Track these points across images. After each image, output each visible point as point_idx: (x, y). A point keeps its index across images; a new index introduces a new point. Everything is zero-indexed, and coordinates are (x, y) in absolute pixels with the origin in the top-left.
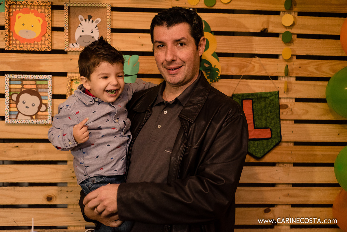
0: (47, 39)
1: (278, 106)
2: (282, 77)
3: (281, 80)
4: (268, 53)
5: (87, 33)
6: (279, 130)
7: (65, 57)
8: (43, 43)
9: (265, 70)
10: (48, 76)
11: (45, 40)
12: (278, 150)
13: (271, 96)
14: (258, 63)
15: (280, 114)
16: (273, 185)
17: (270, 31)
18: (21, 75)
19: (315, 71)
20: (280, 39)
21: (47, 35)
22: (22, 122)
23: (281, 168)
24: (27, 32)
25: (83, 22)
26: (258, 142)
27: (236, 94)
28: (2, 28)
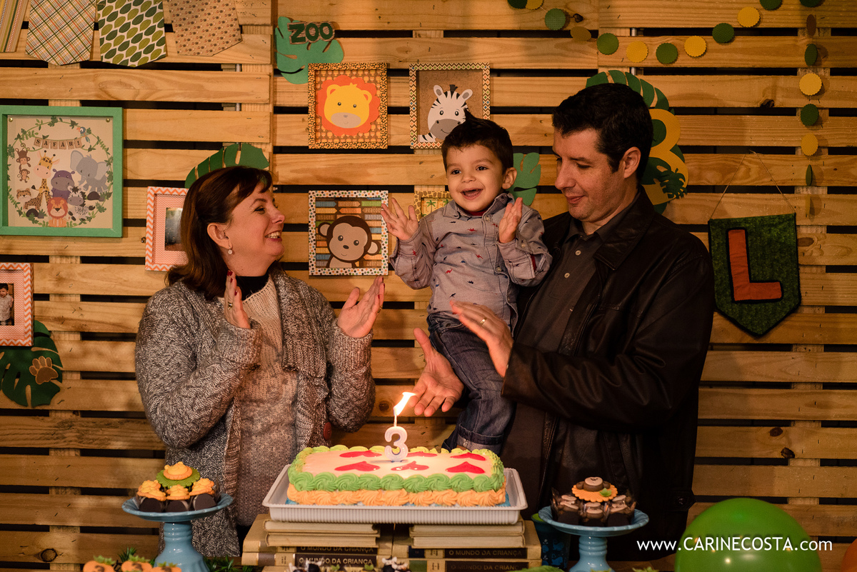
0: (379, 128)
1: (795, 241)
2: (803, 187)
3: (800, 193)
4: (775, 144)
5: (449, 115)
6: (797, 284)
7: (410, 159)
8: (373, 135)
9: (771, 175)
10: (382, 192)
11: (377, 130)
12: (795, 320)
13: (780, 223)
14: (756, 163)
15: (797, 256)
16: (787, 385)
17: (777, 104)
18: (336, 191)
20: (797, 118)
21: (379, 121)
22: (337, 272)
23: (802, 354)
24: (345, 116)
25: (442, 97)
26: (758, 306)
27: (716, 220)
28: (304, 110)
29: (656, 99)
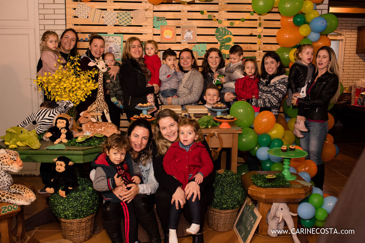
2: (258, 51)
4: (253, 42)
5: (188, 36)
7: (181, 45)
9: (252, 48)
11: (174, 39)
14: (249, 46)
17: (253, 34)
19: (270, 49)
20: (257, 37)
21: (174, 37)
24: (168, 36)
25: (187, 32)
28: (159, 35)
29: (229, 33)
